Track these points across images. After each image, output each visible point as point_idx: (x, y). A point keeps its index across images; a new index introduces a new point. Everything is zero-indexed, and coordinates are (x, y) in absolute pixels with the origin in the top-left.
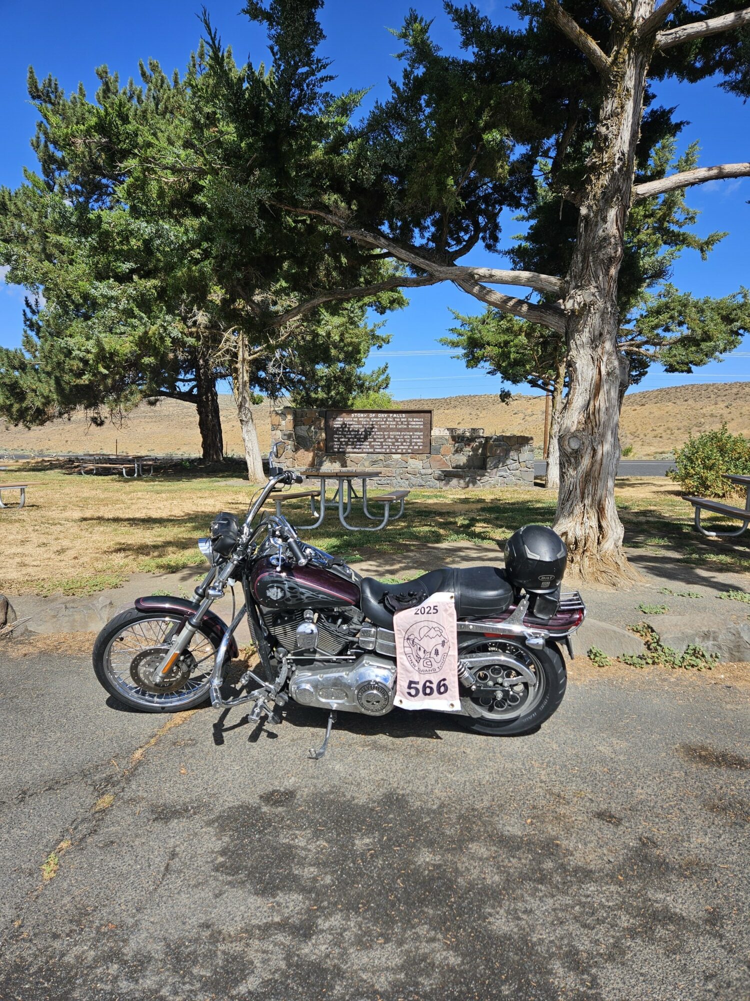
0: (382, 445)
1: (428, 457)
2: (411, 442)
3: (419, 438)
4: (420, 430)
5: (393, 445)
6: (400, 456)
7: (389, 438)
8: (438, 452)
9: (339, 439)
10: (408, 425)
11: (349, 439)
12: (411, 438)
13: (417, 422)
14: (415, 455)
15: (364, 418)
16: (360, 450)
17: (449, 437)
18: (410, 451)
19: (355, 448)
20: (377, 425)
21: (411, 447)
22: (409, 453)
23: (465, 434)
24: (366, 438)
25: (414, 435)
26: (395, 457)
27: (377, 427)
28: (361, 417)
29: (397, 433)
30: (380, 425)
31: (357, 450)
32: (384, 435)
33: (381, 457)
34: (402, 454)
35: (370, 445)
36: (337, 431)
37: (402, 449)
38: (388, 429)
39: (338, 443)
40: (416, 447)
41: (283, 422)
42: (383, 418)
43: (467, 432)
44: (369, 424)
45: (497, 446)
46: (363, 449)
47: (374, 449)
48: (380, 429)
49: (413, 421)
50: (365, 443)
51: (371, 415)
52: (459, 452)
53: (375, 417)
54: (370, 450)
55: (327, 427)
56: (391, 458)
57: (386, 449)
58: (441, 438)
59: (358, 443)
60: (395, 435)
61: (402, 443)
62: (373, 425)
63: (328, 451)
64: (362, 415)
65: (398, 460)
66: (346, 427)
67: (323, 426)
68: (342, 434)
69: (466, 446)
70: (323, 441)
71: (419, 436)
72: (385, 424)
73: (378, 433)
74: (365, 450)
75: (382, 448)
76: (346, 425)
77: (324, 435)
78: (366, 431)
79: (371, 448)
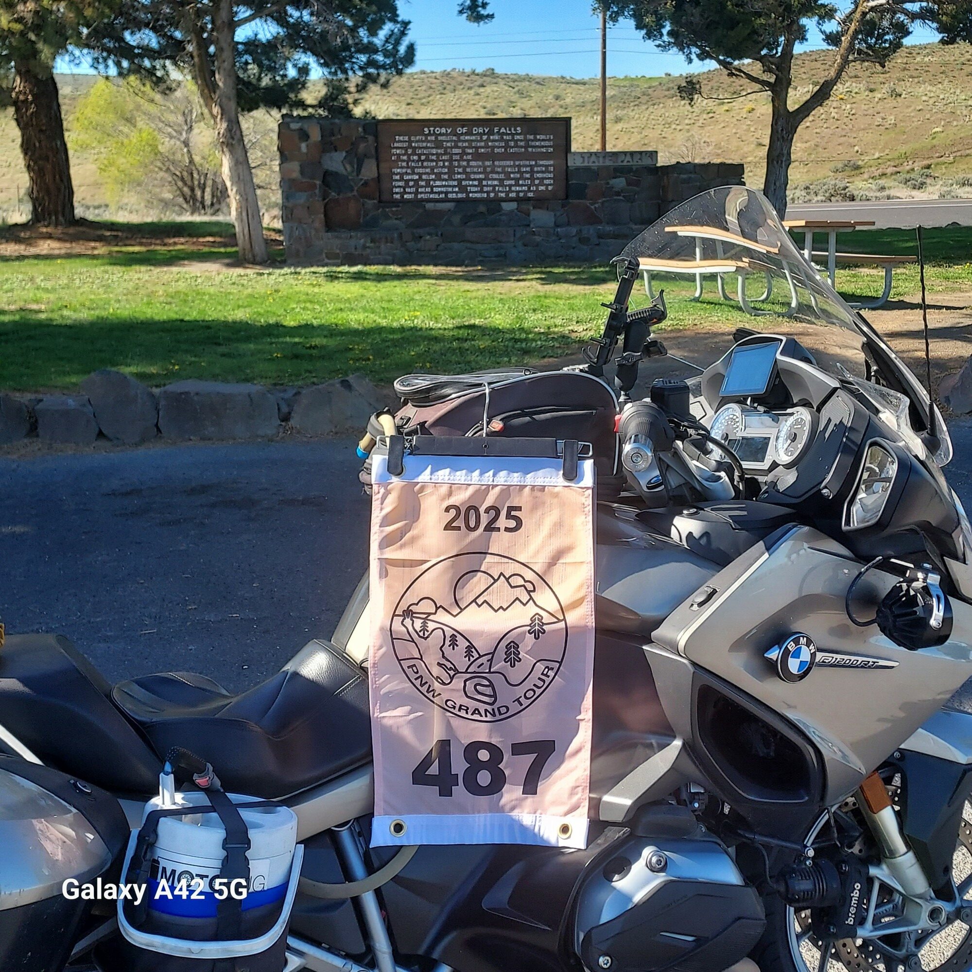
0: (480, 185)
1: (563, 206)
2: (532, 179)
3: (547, 171)
4: (546, 156)
5: (502, 185)
6: (513, 205)
7: (493, 172)
8: (581, 194)
9: (402, 175)
10: (526, 147)
11: (420, 174)
12: (532, 172)
13: (544, 142)
14: (540, 201)
15: (446, 134)
16: (442, 196)
17: (599, 168)
18: (530, 195)
19: (432, 192)
20: (470, 147)
21: (533, 188)
22: (529, 199)
23: (626, 162)
24: (451, 173)
25: (537, 165)
26: (507, 207)
27: (470, 151)
28: (441, 134)
29: (508, 163)
30: (477, 148)
31: (437, 196)
32: (485, 168)
33: (482, 208)
34: (517, 200)
35: (459, 185)
36: (399, 159)
37: (518, 192)
38: (492, 156)
39: (401, 184)
40: (541, 188)
41: (303, 146)
42: (481, 135)
43: (628, 158)
44: (457, 147)
45: (684, 181)
46: (446, 193)
47: (468, 193)
48: (477, 156)
49: (536, 140)
50: (451, 183)
51: (459, 130)
52: (618, 194)
53: (466, 134)
54: (460, 196)
55: (379, 154)
56: (500, 209)
57: (488, 193)
58: (587, 169)
59: (438, 183)
60: (504, 167)
61: (517, 180)
62: (464, 148)
63: (385, 197)
64: (443, 130)
65: (512, 211)
66: (414, 154)
67: (373, 152)
68: (408, 167)
69: (628, 184)
70: (372, 179)
71: (547, 166)
72: (487, 147)
73: (472, 163)
74: (450, 196)
75: (481, 191)
76: (414, 148)
77: (375, 168)
78: (451, 160)
79: (460, 192)
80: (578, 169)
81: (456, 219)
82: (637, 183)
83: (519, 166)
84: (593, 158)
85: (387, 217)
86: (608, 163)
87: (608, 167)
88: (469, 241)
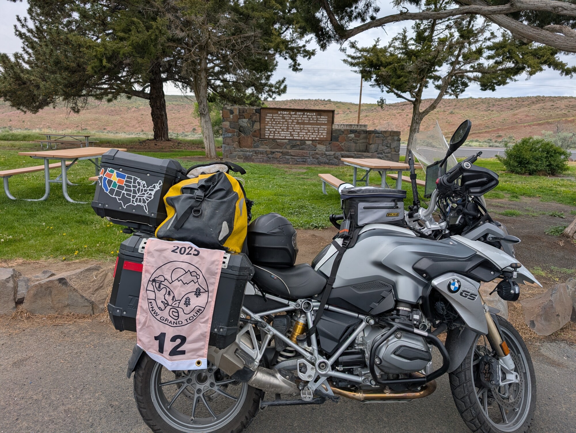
1: (330, 144)
2: (318, 133)
3: (324, 130)
4: (324, 124)
5: (307, 134)
6: (310, 142)
7: (303, 129)
8: (337, 139)
10: (317, 121)
11: (276, 129)
12: (318, 130)
13: (324, 119)
14: (321, 142)
15: (287, 114)
16: (284, 137)
17: (345, 130)
18: (317, 139)
19: (280, 136)
20: (295, 120)
21: (318, 136)
22: (317, 140)
23: (355, 128)
24: (288, 129)
25: (320, 128)
26: (308, 142)
27: (295, 121)
28: (285, 114)
29: (310, 126)
30: (298, 120)
31: (281, 138)
32: (301, 128)
33: (298, 143)
34: (312, 140)
35: (291, 134)
36: (268, 123)
37: (312, 138)
38: (303, 123)
39: (269, 132)
40: (322, 136)
41: (231, 116)
42: (300, 115)
43: (356, 127)
44: (290, 119)
45: (377, 137)
46: (285, 136)
47: (293, 137)
48: (298, 123)
49: (321, 118)
50: (287, 133)
51: (292, 113)
52: (351, 140)
53: (294, 114)
54: (290, 138)
55: (261, 120)
56: (305, 143)
57: (301, 137)
58: (339, 130)
59: (282, 133)
60: (308, 128)
61: (313, 133)
62: (293, 120)
63: (261, 137)
64: (286, 113)
65: (309, 145)
66: (274, 121)
67: (258, 119)
68: (271, 126)
69: (355, 136)
70: (258, 130)
71: (324, 128)
72: (302, 120)
73: (296, 126)
74: (287, 138)
75: (299, 137)
76: (274, 119)
77: (259, 126)
78: (288, 124)
79: (291, 136)
80: (336, 130)
81: (288, 147)
82: (359, 137)
83: (314, 128)
84: (342, 126)
85: (263, 145)
86: (348, 128)
87: (347, 130)
88: (292, 155)
